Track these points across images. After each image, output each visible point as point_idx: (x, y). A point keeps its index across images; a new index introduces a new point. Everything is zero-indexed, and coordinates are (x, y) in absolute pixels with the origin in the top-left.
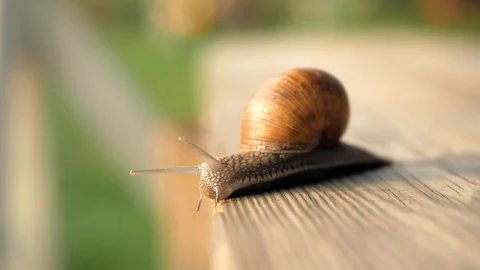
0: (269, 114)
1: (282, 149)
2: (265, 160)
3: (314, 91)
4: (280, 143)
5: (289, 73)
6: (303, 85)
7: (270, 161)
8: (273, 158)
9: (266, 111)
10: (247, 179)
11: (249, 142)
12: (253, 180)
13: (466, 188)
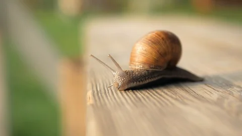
0: (145, 50)
1: (150, 68)
2: (143, 73)
3: (167, 42)
4: (149, 65)
5: (156, 32)
6: (163, 39)
7: (145, 74)
8: (146, 72)
9: (144, 49)
10: (135, 83)
11: (134, 63)
12: (138, 83)
13: (214, 93)
